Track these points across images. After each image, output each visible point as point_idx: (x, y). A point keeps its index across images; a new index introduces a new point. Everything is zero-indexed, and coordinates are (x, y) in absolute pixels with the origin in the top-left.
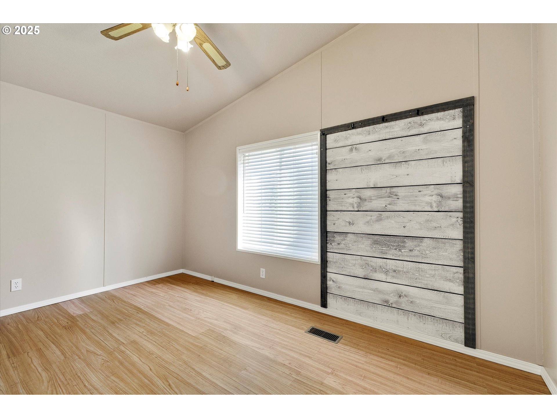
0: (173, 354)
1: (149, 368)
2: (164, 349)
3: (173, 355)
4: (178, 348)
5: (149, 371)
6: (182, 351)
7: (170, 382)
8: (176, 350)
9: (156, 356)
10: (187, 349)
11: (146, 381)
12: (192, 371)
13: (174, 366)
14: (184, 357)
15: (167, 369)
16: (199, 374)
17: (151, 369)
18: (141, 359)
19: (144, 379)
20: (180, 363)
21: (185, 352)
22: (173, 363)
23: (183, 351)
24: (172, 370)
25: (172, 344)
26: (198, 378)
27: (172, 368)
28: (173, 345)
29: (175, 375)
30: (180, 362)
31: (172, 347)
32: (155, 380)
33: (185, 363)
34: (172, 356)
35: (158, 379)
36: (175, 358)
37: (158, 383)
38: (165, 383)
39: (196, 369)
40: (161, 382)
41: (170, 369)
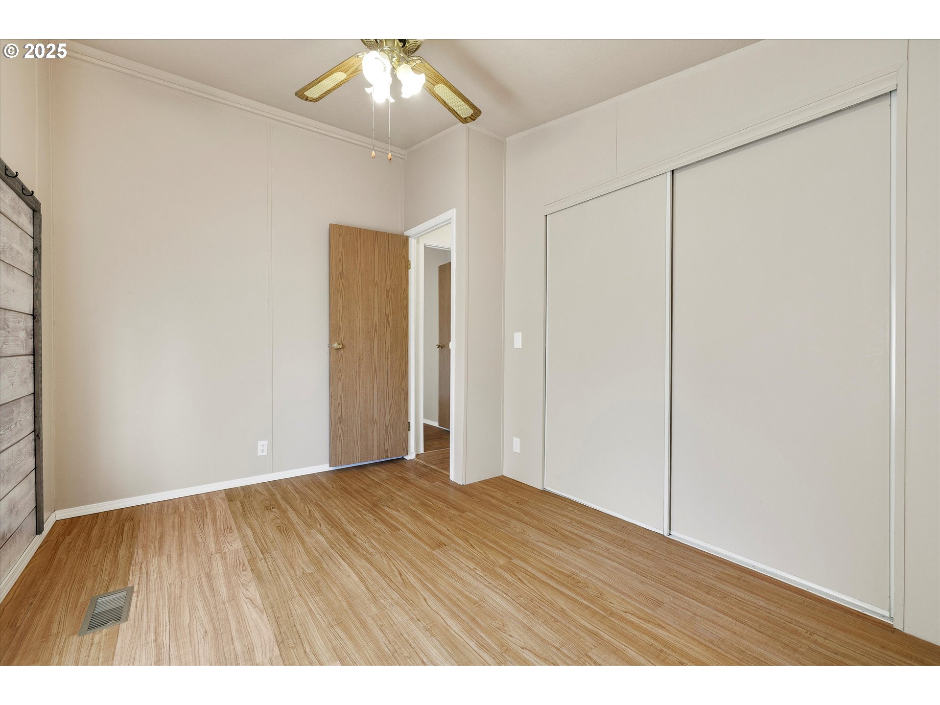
0: (391, 621)
1: (429, 603)
2: (406, 636)
3: (391, 619)
4: (380, 633)
5: (427, 598)
6: (375, 625)
7: (400, 578)
8: (384, 628)
9: (419, 622)
10: (364, 625)
11: (429, 585)
12: (370, 586)
13: (392, 599)
14: (374, 610)
15: (403, 596)
16: (362, 580)
17: (425, 600)
18: (443, 622)
19: (432, 589)
20: (382, 601)
21: (369, 620)
22: (393, 604)
23: (372, 622)
24: (395, 593)
25: (389, 646)
26: (365, 575)
27: (395, 596)
28: (387, 643)
29: (392, 585)
30: (382, 603)
31: (391, 637)
32: (418, 584)
33: (375, 600)
34: (393, 618)
35: (414, 585)
36: (389, 613)
37: (414, 580)
38: (405, 579)
39: (363, 587)
40: (410, 580)
41: (398, 595)
